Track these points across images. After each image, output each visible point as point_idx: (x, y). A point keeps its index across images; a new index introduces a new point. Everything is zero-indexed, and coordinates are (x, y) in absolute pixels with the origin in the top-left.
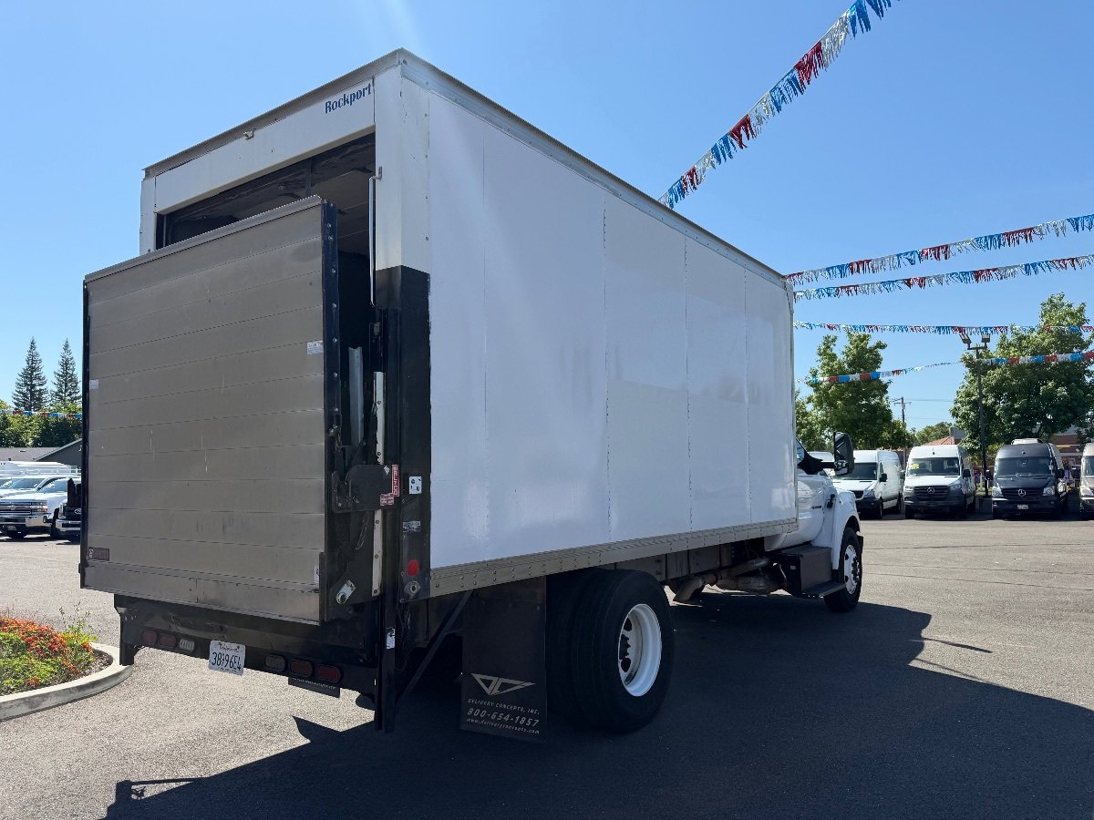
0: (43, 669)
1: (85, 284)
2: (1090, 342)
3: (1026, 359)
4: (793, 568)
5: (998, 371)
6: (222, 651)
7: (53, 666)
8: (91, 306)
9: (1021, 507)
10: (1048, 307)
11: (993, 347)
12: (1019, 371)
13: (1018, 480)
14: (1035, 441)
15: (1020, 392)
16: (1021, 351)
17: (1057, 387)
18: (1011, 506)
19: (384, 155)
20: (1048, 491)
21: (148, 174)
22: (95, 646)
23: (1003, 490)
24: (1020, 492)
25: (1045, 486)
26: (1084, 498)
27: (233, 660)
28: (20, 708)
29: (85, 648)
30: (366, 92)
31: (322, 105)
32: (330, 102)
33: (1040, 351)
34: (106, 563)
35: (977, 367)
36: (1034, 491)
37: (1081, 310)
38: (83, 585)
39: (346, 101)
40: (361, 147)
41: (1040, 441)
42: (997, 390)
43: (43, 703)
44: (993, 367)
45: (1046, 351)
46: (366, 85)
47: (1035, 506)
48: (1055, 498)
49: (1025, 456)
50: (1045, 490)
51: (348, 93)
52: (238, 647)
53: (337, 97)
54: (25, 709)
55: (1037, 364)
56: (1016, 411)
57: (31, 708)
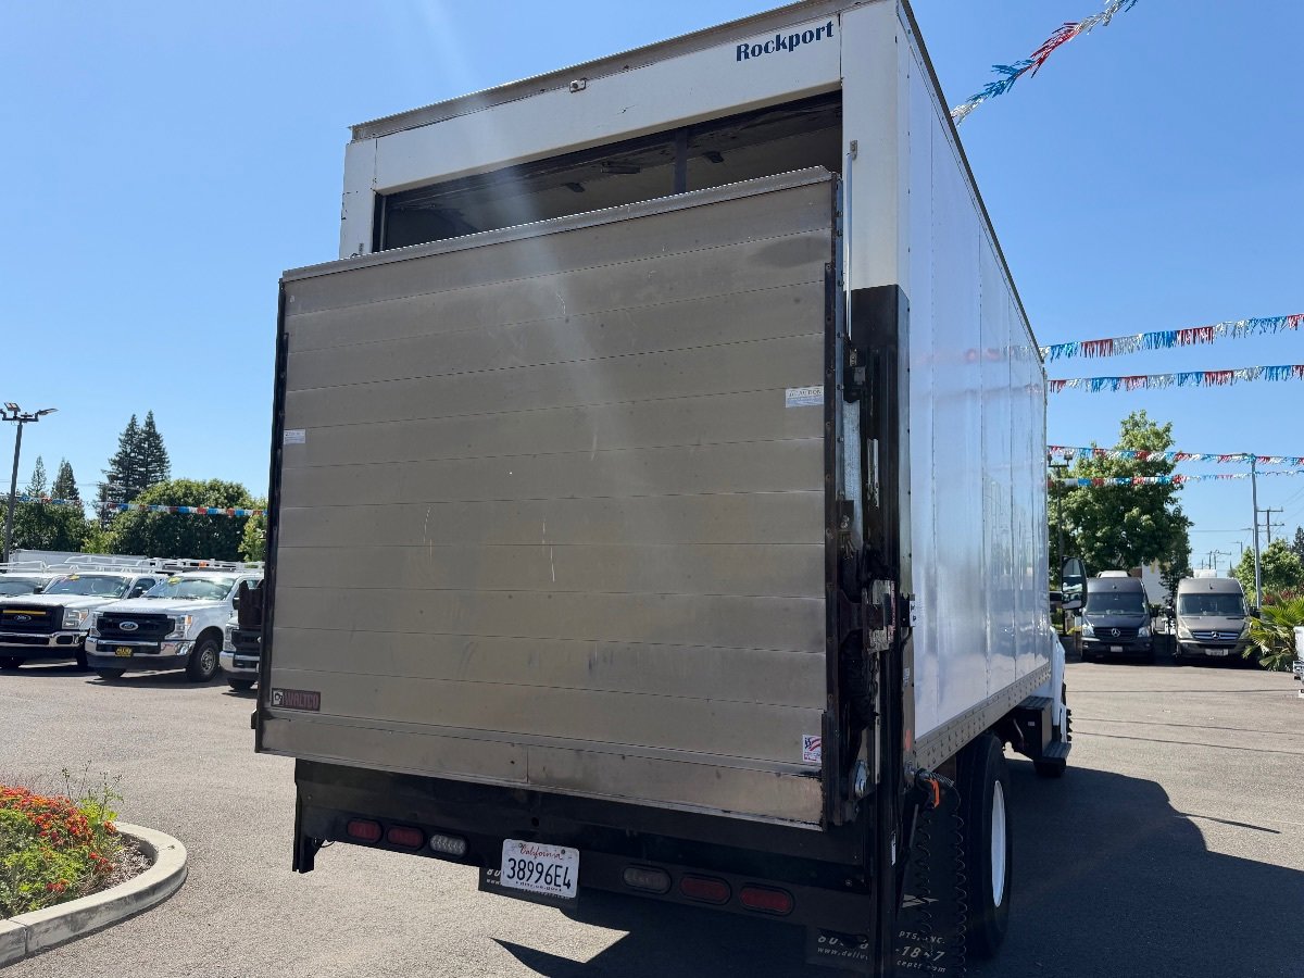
0: (65, 866)
1: (282, 284)
2: (1173, 466)
3: (1109, 481)
4: (1032, 724)
5: (1079, 493)
6: (527, 858)
7: (76, 860)
8: (290, 319)
9: (1114, 649)
10: (1129, 426)
11: (1073, 467)
12: (1101, 493)
13: (1108, 618)
14: (1123, 574)
15: (1103, 519)
16: (1103, 473)
17: (1140, 515)
18: (1103, 648)
19: (853, 125)
20: (1143, 631)
21: (356, 136)
22: (122, 827)
23: (1095, 629)
24: (1114, 632)
25: (1141, 626)
26: (1182, 641)
27: (552, 872)
28: (58, 931)
29: (109, 831)
30: (824, 34)
31: (730, 49)
32: (747, 46)
33: (1124, 472)
34: (311, 713)
35: (1057, 490)
36: (1129, 631)
37: (1168, 430)
38: (260, 748)
39: (779, 44)
40: (786, 114)
41: (1129, 575)
42: (1077, 516)
43: (90, 922)
44: (1073, 488)
45: (1129, 473)
46: (823, 23)
47: (1130, 649)
48: (1150, 640)
49: (1117, 590)
50: (1141, 630)
51: (785, 34)
52: (563, 852)
53: (767, 38)
54: (65, 933)
55: (1120, 487)
56: (1098, 539)
57: (74, 931)
